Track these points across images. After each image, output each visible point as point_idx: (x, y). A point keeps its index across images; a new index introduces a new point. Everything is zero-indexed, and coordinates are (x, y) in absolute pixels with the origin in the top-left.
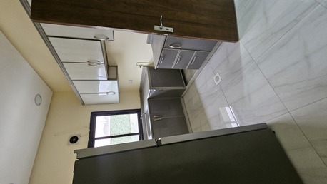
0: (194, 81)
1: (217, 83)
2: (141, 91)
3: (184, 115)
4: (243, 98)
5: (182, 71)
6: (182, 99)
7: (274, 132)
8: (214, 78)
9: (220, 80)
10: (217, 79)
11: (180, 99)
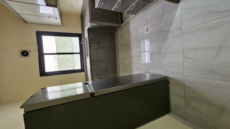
0: (128, 22)
1: (146, 33)
2: (82, 17)
3: (115, 46)
4: (160, 54)
5: (121, 14)
6: (116, 32)
7: (169, 82)
8: (145, 28)
9: (149, 32)
10: (147, 30)
11: (114, 32)
